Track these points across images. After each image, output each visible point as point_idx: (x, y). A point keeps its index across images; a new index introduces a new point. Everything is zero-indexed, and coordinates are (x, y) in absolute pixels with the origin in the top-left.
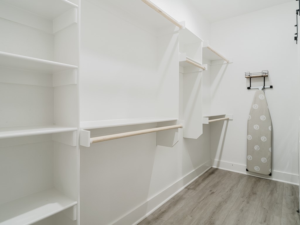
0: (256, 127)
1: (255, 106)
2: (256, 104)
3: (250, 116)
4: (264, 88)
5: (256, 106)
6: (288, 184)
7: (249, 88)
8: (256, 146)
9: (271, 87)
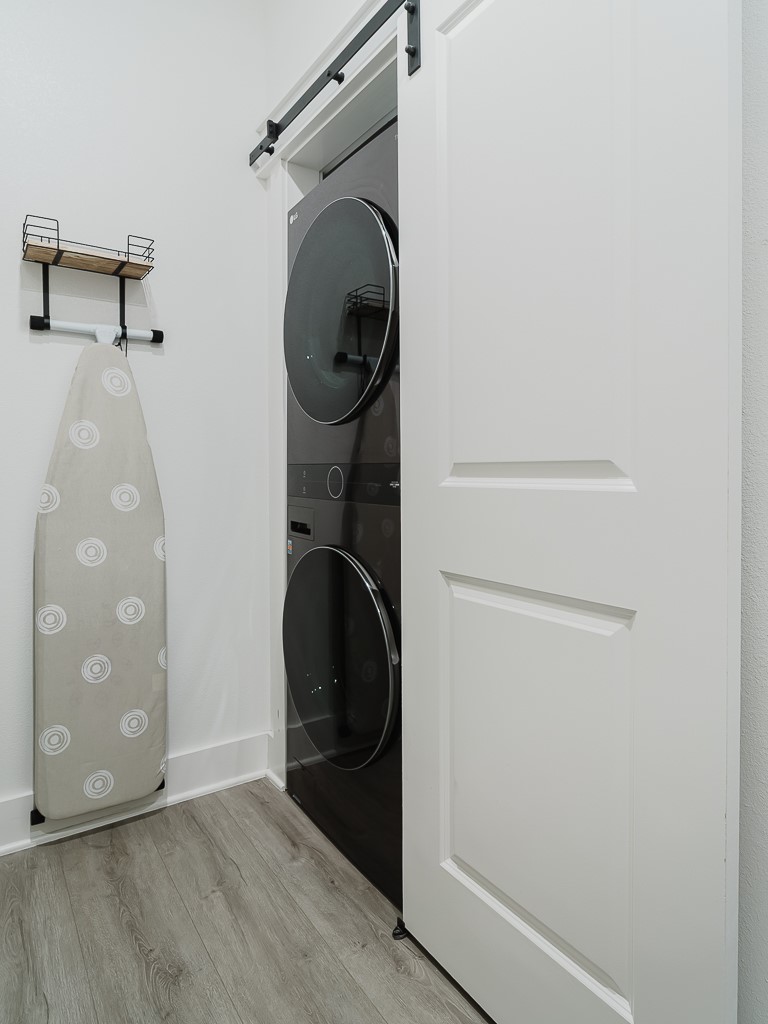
0: (90, 552)
1: (84, 434)
2: (87, 423)
3: (54, 490)
4: (124, 335)
5: (87, 435)
6: (233, 790)
7: (39, 324)
8: (90, 661)
9: (158, 337)
